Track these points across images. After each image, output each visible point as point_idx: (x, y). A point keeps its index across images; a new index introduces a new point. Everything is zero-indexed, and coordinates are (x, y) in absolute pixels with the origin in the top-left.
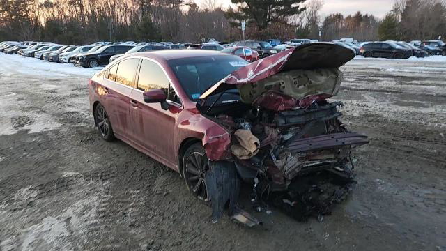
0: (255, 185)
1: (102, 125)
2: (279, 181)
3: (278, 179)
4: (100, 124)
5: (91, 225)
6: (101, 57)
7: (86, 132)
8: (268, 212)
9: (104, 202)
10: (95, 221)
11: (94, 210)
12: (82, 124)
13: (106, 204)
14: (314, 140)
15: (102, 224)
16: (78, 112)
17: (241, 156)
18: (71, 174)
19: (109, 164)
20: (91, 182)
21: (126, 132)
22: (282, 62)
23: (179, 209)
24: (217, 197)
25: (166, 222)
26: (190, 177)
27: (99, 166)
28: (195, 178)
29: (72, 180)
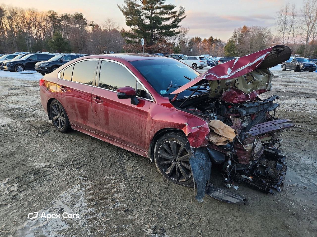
0: (228, 166)
1: (57, 119)
2: (246, 162)
3: (245, 160)
4: (55, 118)
5: (87, 214)
6: (26, 64)
7: (39, 125)
8: (236, 187)
9: (89, 190)
10: (89, 210)
11: (82, 199)
12: (31, 119)
13: (92, 191)
14: (262, 126)
15: (97, 212)
16: (22, 109)
17: (217, 143)
18: (44, 164)
19: (75, 153)
20: (67, 171)
21: (87, 124)
22: (260, 60)
23: (160, 190)
24: (201, 180)
25: (155, 204)
26: (161, 161)
27: (66, 155)
28: (168, 162)
29: (47, 171)
